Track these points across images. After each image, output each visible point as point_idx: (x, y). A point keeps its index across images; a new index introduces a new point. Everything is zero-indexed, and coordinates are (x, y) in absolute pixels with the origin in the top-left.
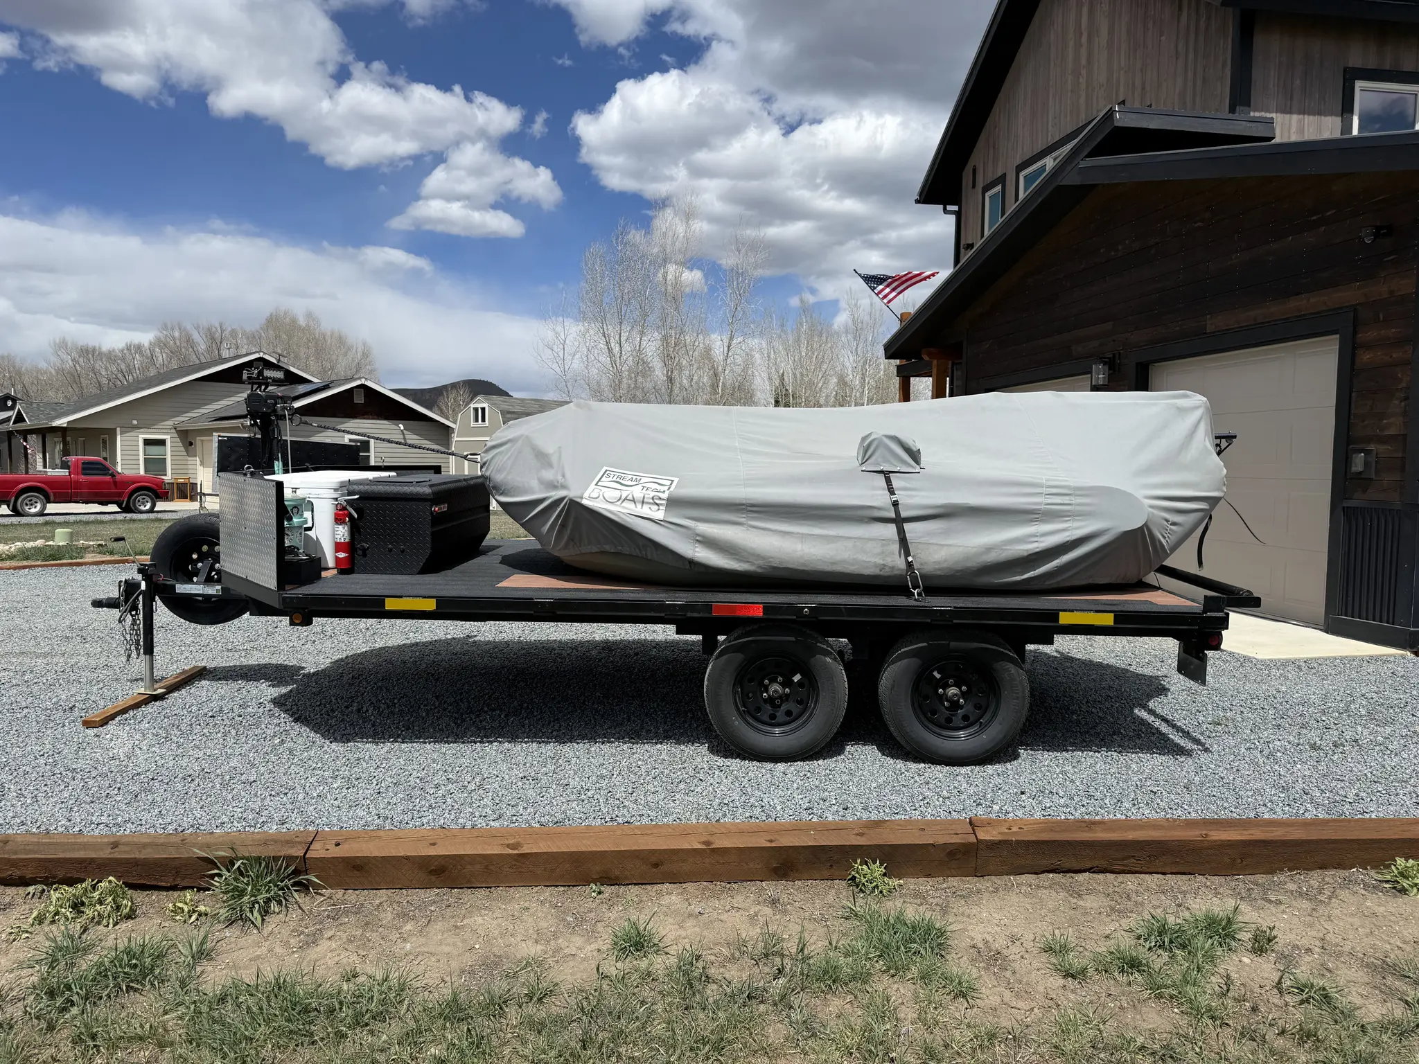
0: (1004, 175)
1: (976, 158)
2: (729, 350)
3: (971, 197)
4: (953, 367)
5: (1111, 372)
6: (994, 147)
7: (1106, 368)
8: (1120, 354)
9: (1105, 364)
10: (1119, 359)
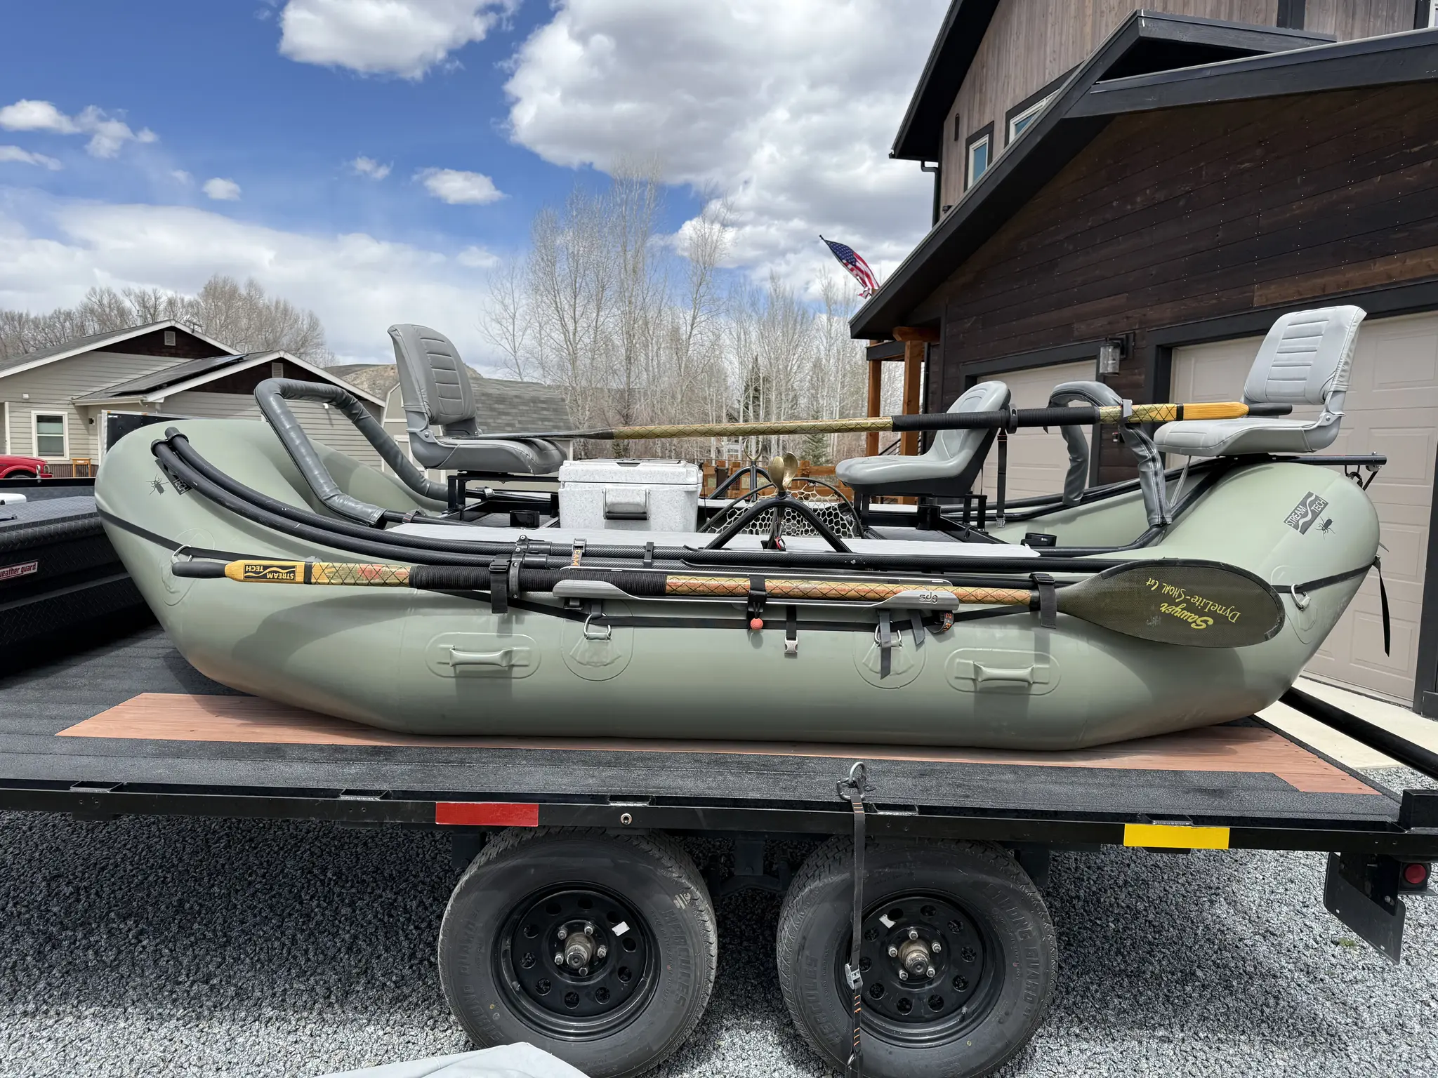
0: (992, 124)
1: (961, 104)
2: (692, 329)
3: (953, 151)
4: (929, 349)
5: (1122, 357)
6: (981, 91)
7: (1118, 351)
8: (1135, 334)
9: (1116, 346)
10: (1134, 340)
